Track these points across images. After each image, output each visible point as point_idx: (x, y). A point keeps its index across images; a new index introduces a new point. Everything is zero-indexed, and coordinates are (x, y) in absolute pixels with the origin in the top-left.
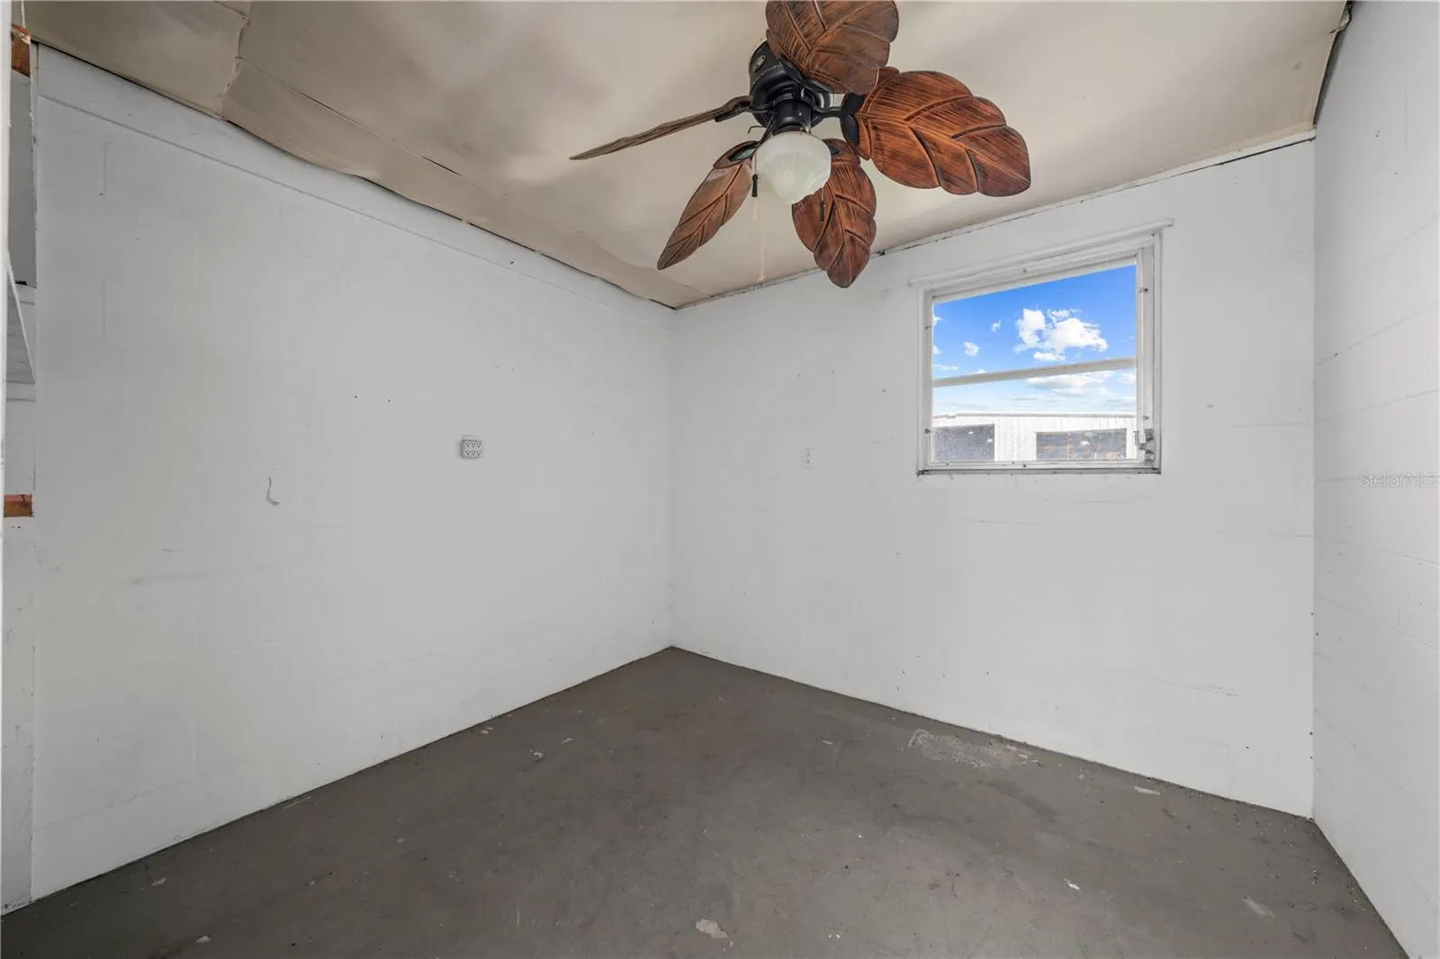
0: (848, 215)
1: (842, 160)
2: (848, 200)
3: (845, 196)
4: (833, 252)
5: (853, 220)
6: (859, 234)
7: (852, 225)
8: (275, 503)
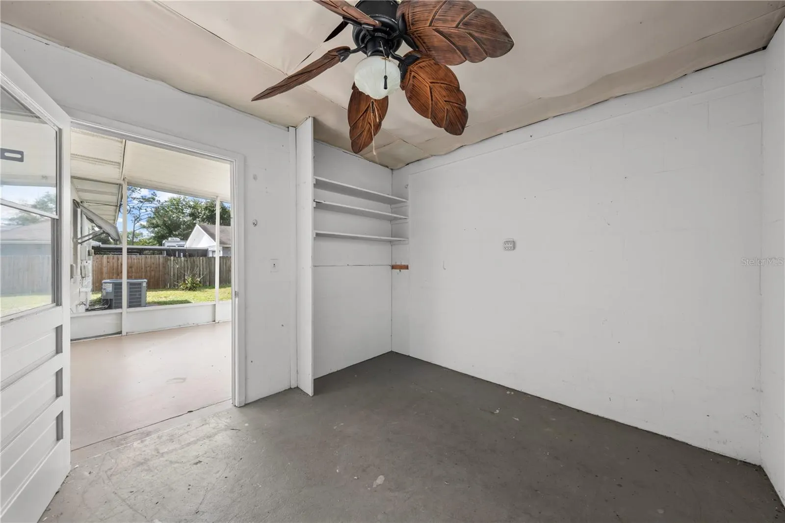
0: (445, 21)
1: (408, 14)
2: (433, 19)
3: (431, 19)
4: (472, 44)
5: (449, 18)
6: (462, 16)
7: (453, 21)
8: (445, 269)
